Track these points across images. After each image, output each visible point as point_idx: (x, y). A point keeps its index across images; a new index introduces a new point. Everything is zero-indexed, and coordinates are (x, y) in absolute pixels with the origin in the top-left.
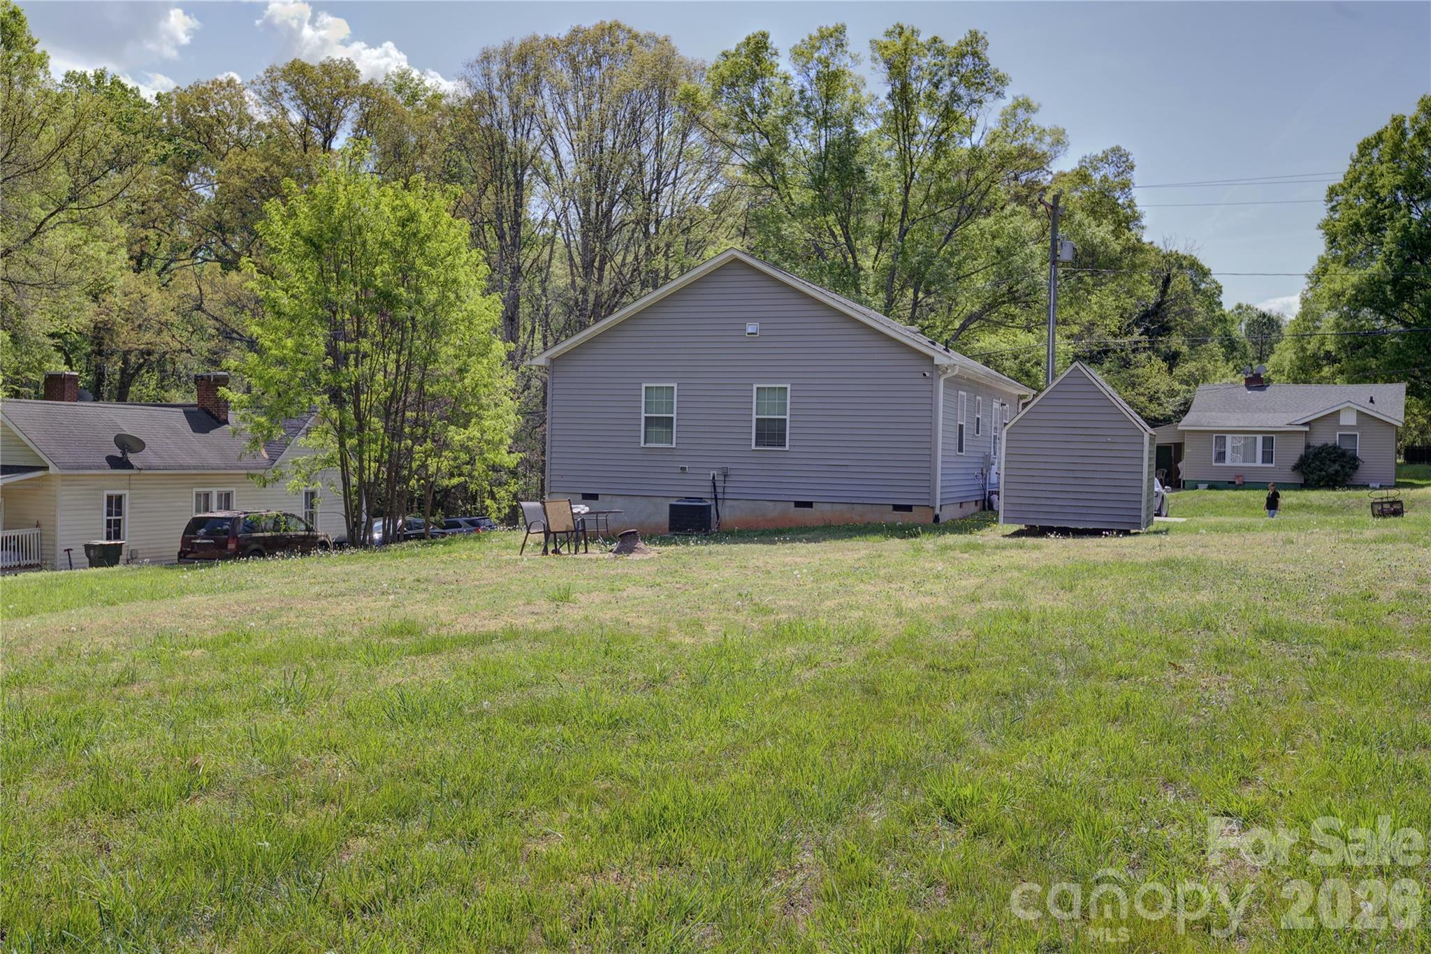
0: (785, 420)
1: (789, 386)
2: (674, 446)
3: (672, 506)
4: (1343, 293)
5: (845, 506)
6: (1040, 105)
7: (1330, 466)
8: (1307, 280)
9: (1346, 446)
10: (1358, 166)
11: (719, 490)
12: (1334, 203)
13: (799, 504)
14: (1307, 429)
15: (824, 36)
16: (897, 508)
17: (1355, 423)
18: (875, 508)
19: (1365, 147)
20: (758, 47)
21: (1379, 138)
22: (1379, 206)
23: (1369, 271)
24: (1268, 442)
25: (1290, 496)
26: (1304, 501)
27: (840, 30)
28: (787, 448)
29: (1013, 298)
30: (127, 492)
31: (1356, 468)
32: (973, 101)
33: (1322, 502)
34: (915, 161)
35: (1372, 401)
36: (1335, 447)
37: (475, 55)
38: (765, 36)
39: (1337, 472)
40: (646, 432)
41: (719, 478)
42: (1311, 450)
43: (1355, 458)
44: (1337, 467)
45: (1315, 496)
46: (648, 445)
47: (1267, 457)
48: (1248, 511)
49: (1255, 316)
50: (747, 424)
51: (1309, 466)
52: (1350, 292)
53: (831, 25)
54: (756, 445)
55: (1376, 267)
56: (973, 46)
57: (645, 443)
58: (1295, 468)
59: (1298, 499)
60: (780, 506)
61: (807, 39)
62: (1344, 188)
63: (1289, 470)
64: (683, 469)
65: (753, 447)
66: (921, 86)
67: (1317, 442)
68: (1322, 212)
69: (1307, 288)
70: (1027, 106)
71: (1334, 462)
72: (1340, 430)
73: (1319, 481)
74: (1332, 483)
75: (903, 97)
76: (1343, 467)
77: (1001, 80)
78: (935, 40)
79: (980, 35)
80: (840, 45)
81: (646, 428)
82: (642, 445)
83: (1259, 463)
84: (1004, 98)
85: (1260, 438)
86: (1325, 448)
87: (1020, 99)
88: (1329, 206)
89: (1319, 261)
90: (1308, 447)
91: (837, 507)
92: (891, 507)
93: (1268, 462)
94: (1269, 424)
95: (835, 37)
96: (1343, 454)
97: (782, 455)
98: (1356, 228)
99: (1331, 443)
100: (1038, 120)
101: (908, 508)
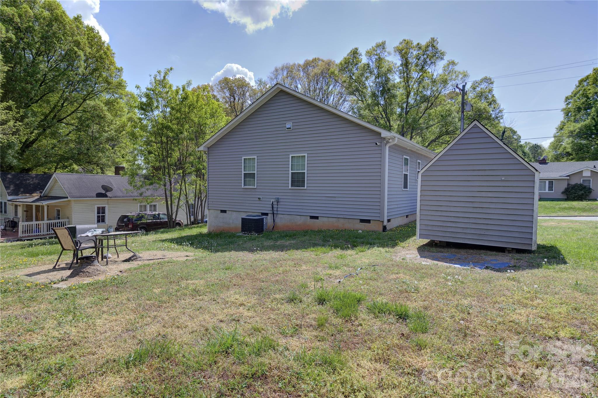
0: (304, 173)
1: (306, 155)
2: (256, 187)
3: (243, 219)
4: (575, 131)
5: (335, 219)
6: (458, 63)
7: (579, 192)
8: (556, 129)
9: (586, 184)
10: (579, 88)
11: (275, 209)
12: (568, 102)
13: (312, 217)
14: (568, 178)
15: (378, 46)
16: (362, 221)
17: (590, 175)
18: (350, 221)
19: (581, 82)
20: (355, 53)
21: (587, 78)
22: (588, 100)
23: (585, 123)
24: (551, 183)
25: (565, 204)
26: (571, 206)
27: (384, 43)
28: (306, 188)
29: (447, 133)
30: (107, 206)
31: (590, 192)
32: (432, 63)
33: (580, 207)
34: (410, 87)
35: (595, 167)
36: (581, 185)
37: (273, 69)
38: (357, 49)
39: (583, 194)
40: (244, 181)
41: (275, 203)
42: (570, 186)
43: (590, 189)
44: (582, 192)
45: (575, 204)
46: (245, 187)
47: (551, 188)
48: (546, 210)
49: (531, 146)
50: (287, 176)
51: (569, 192)
52: (578, 130)
53: (381, 41)
54: (292, 186)
55: (588, 122)
56: (432, 44)
57: (245, 185)
58: (563, 193)
59: (568, 205)
60: (303, 218)
61: (371, 48)
62: (572, 97)
63: (560, 193)
64: (259, 198)
65: (290, 188)
66: (413, 60)
67: (573, 182)
68: (563, 106)
69: (556, 132)
70: (453, 63)
71: (581, 190)
72: (583, 178)
73: (574, 198)
74: (580, 198)
75: (406, 64)
76: (585, 192)
77: (443, 54)
78: (418, 44)
79: (435, 39)
80: (384, 48)
81: (244, 178)
82: (243, 187)
83: (547, 191)
84: (444, 60)
85: (547, 182)
86: (576, 185)
87: (450, 61)
88: (566, 103)
89: (561, 123)
90: (568, 185)
91: (331, 219)
92: (359, 221)
93: (551, 191)
94: (551, 176)
95: (382, 46)
96: (585, 187)
97: (303, 191)
98: (579, 109)
99: (579, 183)
100: (457, 68)
101: (368, 221)
